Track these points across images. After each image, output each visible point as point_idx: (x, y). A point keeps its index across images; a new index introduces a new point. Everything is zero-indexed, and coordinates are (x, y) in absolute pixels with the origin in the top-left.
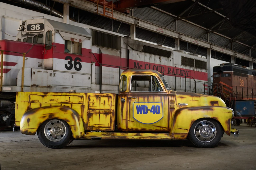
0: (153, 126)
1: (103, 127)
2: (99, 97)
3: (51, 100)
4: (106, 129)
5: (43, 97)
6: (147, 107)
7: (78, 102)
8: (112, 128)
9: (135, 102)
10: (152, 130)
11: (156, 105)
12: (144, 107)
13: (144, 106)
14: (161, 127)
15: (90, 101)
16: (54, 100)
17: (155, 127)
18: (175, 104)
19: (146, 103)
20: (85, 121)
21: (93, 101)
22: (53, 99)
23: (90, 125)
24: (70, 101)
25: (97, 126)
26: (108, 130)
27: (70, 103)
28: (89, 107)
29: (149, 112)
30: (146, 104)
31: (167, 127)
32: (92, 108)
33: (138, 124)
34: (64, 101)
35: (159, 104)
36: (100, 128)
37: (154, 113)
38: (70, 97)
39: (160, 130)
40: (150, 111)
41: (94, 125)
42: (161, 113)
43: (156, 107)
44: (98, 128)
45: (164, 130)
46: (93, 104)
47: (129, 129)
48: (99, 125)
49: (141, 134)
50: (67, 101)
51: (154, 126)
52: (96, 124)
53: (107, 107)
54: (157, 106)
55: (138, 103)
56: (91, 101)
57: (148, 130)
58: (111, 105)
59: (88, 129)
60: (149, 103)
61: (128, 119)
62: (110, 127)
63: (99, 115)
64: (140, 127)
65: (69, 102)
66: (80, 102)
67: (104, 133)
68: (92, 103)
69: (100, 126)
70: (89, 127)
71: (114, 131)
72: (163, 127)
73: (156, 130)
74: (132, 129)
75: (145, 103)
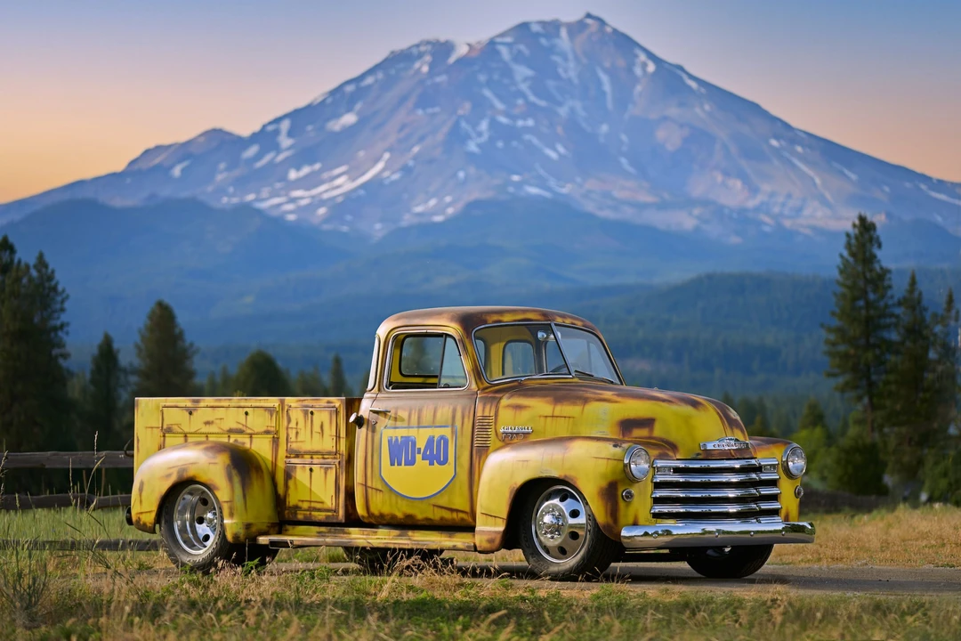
0: (432, 507)
1: (319, 510)
2: (311, 410)
3: (207, 423)
4: (327, 517)
5: (191, 413)
6: (414, 444)
7: (264, 429)
8: (341, 512)
9: (385, 427)
10: (430, 519)
11: (437, 433)
12: (407, 440)
13: (409, 437)
14: (452, 510)
15: (290, 426)
16: (212, 423)
17: (436, 509)
18: (492, 432)
19: (413, 427)
20: (281, 490)
21: (297, 424)
22: (210, 419)
23: (291, 504)
24: (246, 427)
25: (305, 505)
26: (330, 521)
27: (249, 431)
28: (289, 444)
29: (419, 457)
30: (412, 433)
31: (467, 509)
32: (294, 446)
33: (393, 497)
34: (234, 426)
35: (447, 432)
36: (313, 513)
37: (431, 464)
38: (247, 413)
39: (453, 519)
40: (421, 456)
41: (300, 504)
42: (449, 464)
43: (439, 442)
44: (308, 513)
45: (462, 519)
46: (297, 433)
47: (373, 514)
48: (310, 502)
49: (410, 533)
50: (240, 426)
51: (434, 505)
52: (303, 501)
53: (328, 444)
54: (442, 437)
55: (393, 430)
56: (293, 424)
57: (423, 520)
58: (338, 437)
59: (287, 516)
60: (421, 430)
61: (369, 484)
62: (336, 511)
63: (311, 470)
64: (399, 510)
65: (244, 428)
66: (269, 428)
67: (323, 529)
68: (294, 431)
69: (313, 505)
70: (290, 507)
71: (344, 521)
72: (457, 511)
73: (442, 519)
74: (382, 516)
75: (411, 429)
